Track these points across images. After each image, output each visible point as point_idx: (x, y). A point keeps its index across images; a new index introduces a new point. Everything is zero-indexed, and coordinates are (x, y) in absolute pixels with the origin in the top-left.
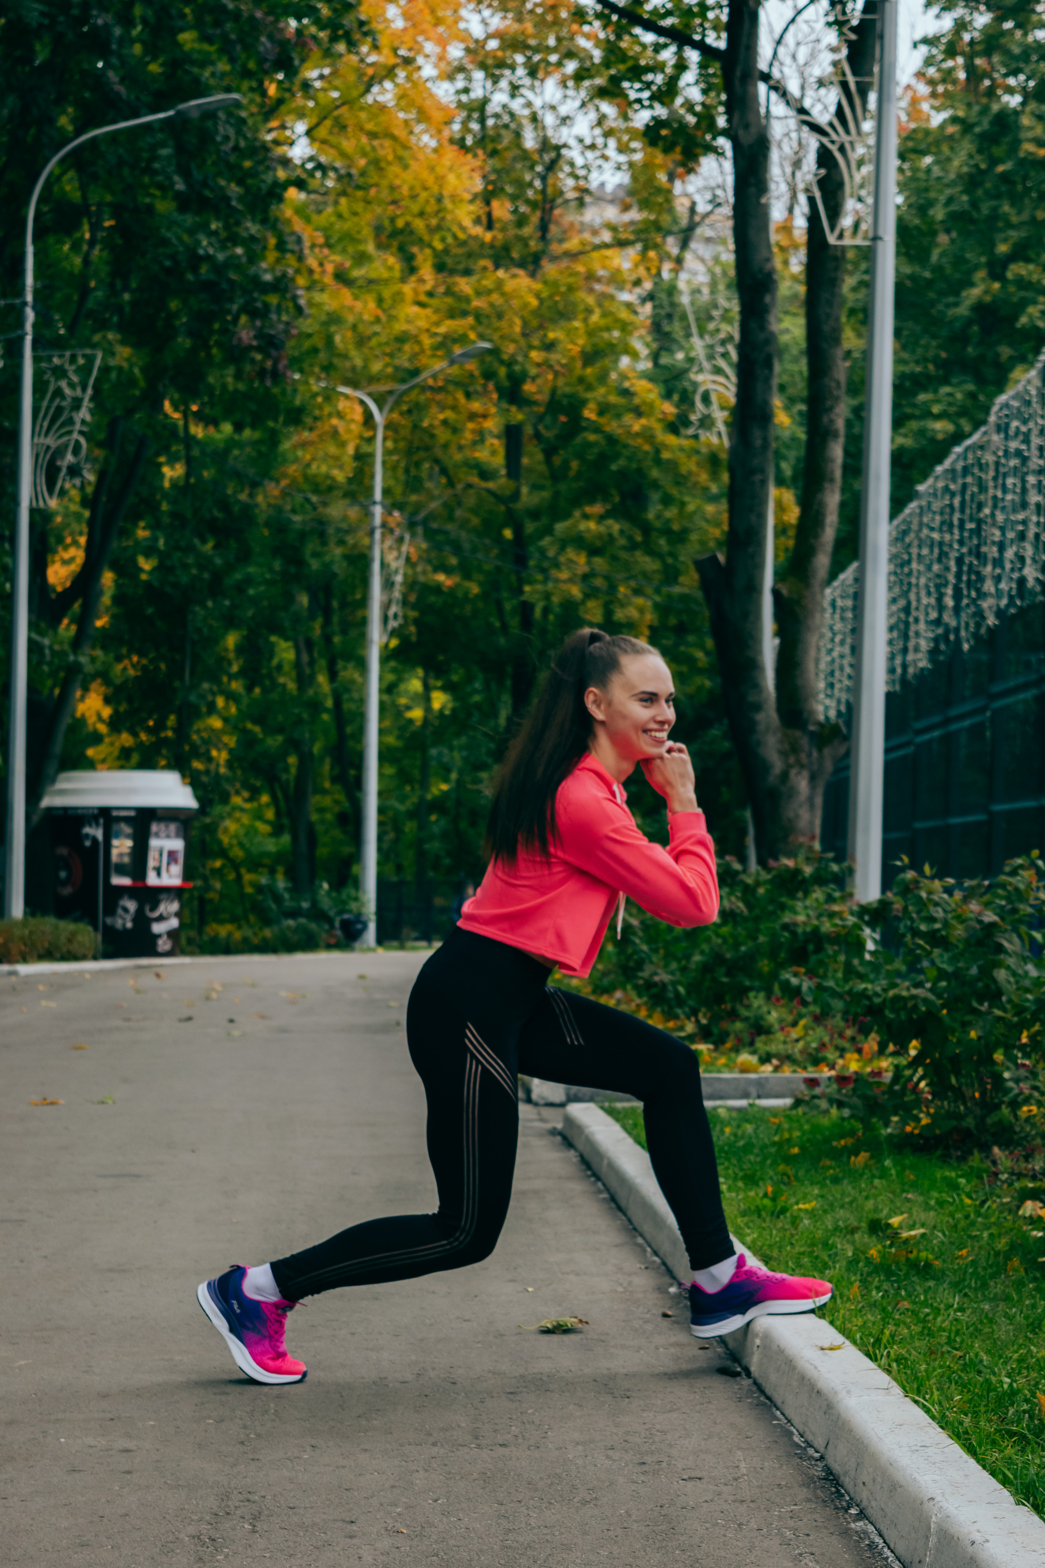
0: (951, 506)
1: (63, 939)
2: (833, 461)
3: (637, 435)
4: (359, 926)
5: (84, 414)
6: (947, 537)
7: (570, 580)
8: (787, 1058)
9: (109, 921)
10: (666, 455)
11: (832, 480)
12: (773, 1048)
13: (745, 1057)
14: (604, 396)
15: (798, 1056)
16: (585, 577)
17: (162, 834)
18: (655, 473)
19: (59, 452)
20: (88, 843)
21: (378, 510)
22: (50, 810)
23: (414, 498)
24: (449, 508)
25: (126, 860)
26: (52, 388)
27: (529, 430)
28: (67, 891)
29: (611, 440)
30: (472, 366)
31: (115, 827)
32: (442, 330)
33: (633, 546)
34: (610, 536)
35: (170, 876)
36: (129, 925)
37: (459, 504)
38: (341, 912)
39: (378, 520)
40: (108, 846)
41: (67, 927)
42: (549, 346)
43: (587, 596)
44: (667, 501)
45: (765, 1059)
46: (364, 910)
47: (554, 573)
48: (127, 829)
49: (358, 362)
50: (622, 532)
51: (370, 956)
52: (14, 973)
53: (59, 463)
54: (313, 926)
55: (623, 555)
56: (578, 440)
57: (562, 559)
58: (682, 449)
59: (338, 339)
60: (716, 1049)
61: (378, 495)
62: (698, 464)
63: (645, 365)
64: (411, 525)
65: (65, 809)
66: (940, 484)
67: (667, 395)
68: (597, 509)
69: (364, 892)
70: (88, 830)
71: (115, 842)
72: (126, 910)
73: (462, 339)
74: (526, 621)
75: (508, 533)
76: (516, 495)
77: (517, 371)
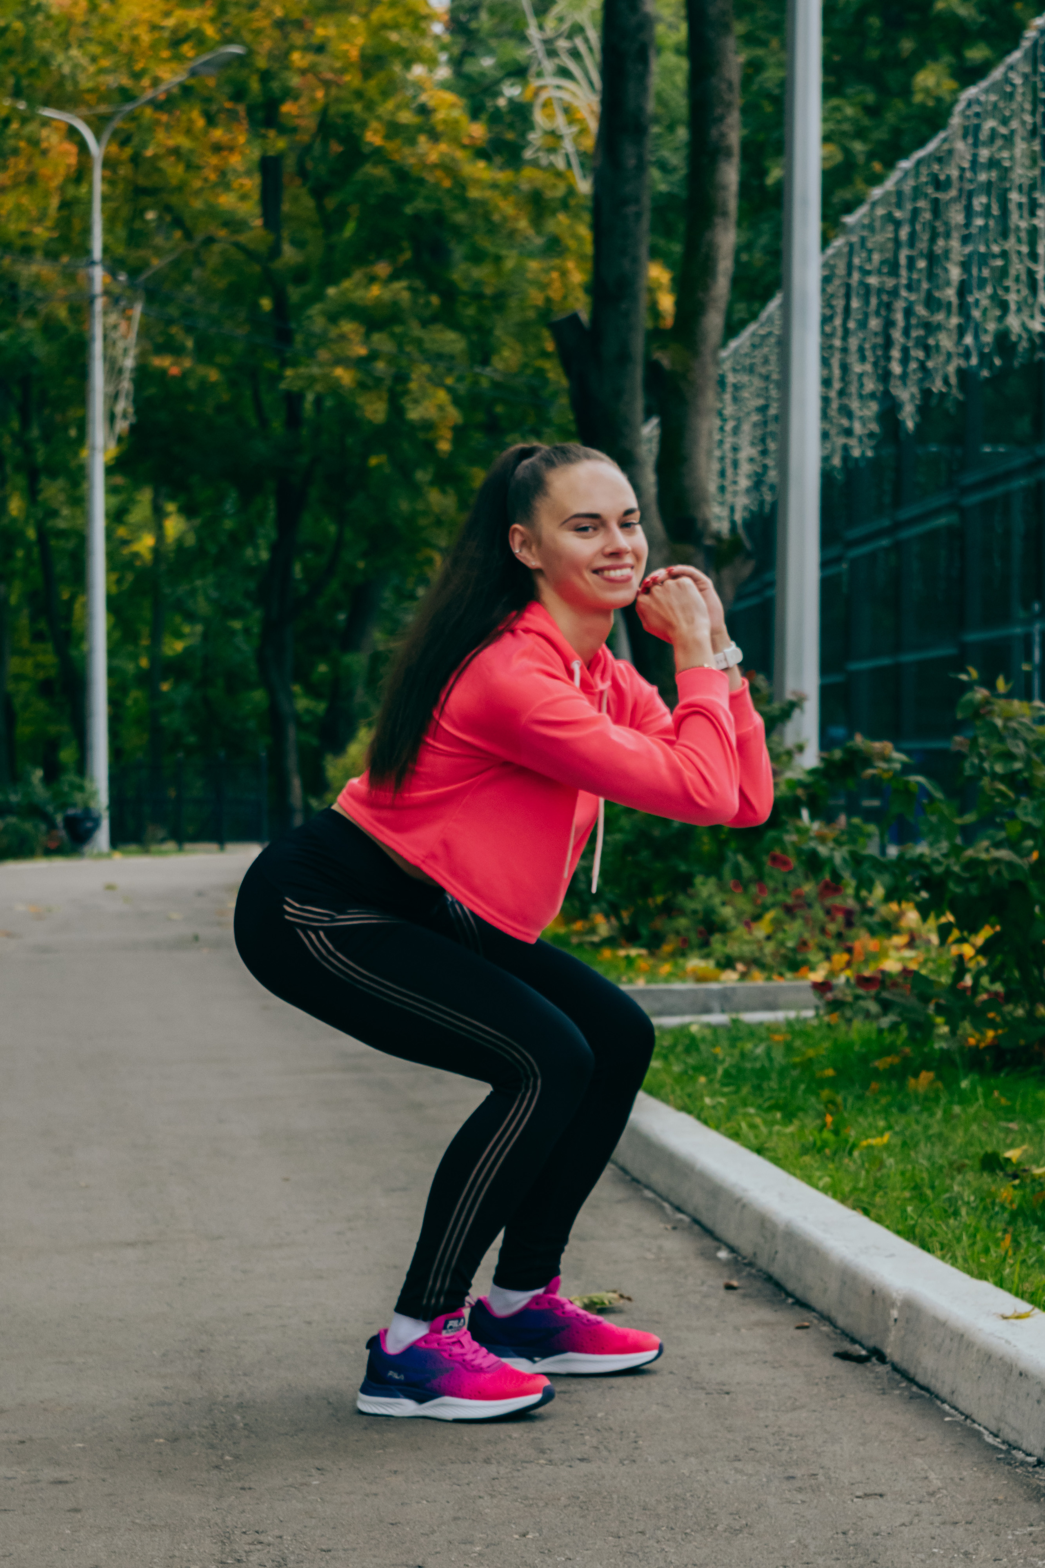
0: (897, 242)
2: (724, 188)
3: (435, 166)
4: (89, 825)
6: (890, 283)
7: (342, 363)
8: (755, 962)
10: (474, 193)
11: (725, 214)
12: (733, 949)
13: (695, 963)
14: (393, 113)
15: (769, 960)
18: (460, 218)
21: (98, 273)
23: (138, 254)
24: (182, 267)
27: (290, 164)
29: (402, 175)
32: (170, 22)
33: (429, 318)
34: (399, 304)
37: (200, 261)
38: (63, 806)
39: (98, 285)
42: (317, 47)
43: (365, 386)
44: (477, 256)
45: (727, 963)
46: (92, 805)
47: (321, 353)
50: (415, 298)
51: (104, 864)
54: (28, 826)
55: (417, 331)
56: (358, 175)
57: (332, 335)
58: (494, 186)
60: (652, 954)
61: (97, 252)
62: (517, 205)
63: (444, 73)
66: (880, 211)
67: (475, 113)
68: (383, 268)
69: (92, 780)
73: (196, 36)
74: (294, 419)
75: (266, 303)
76: (275, 251)
77: (275, 85)
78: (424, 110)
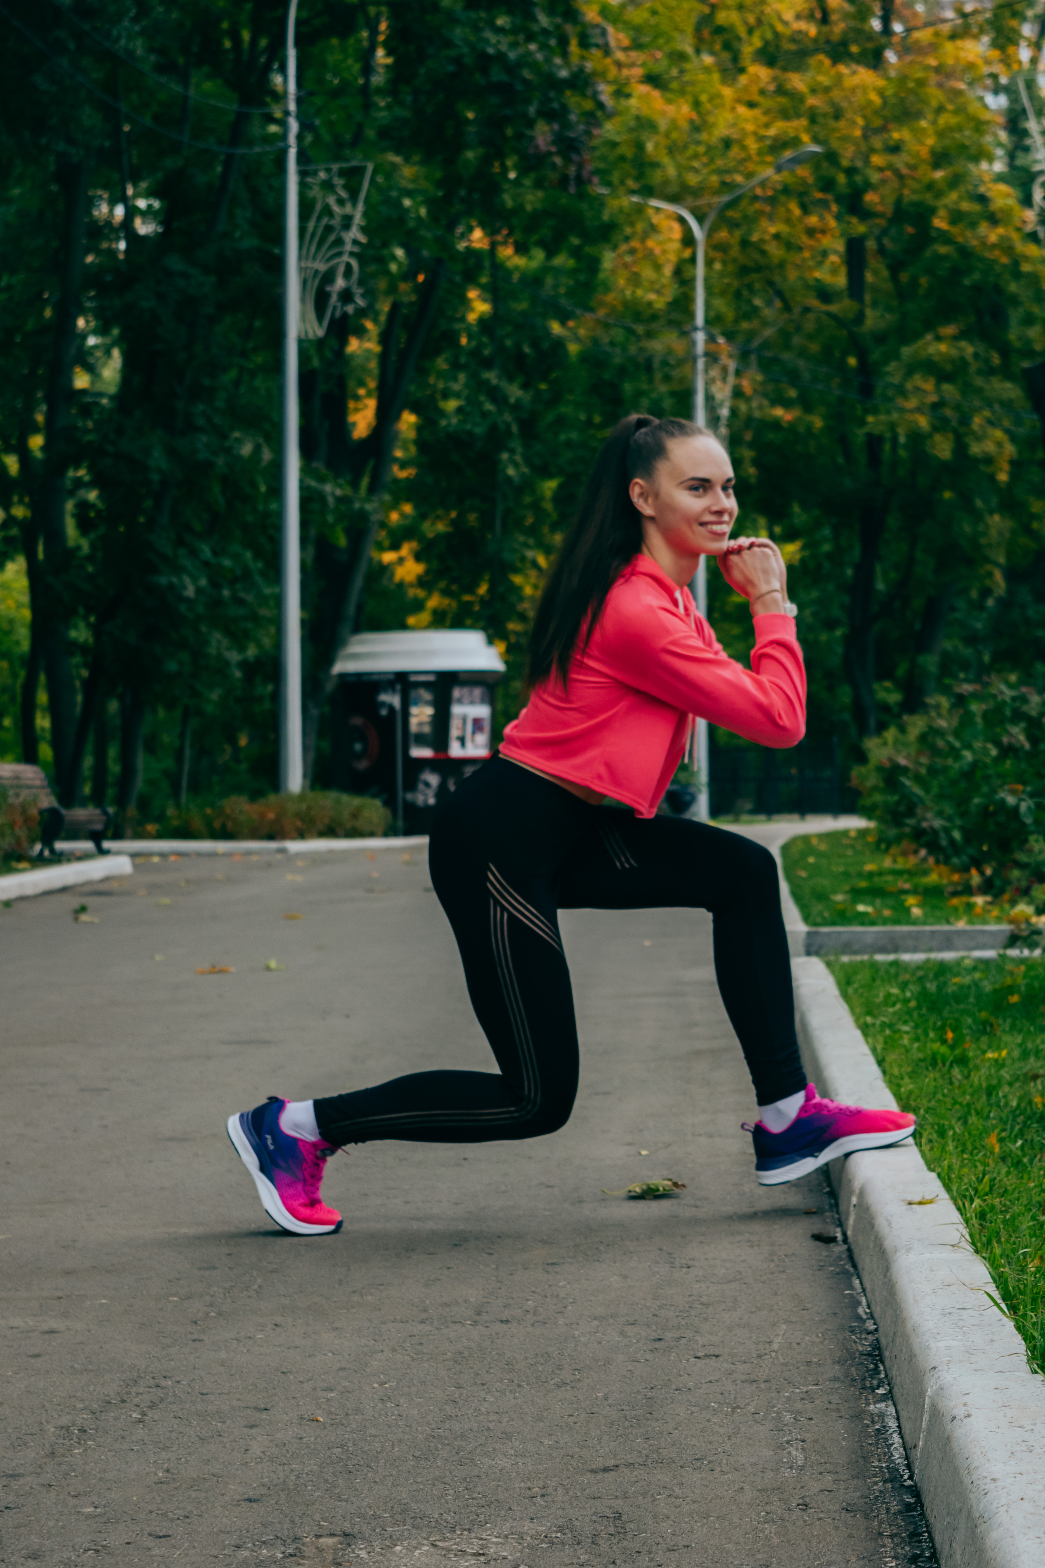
1: (346, 814)
3: (994, 246)
5: (354, 233)
7: (919, 410)
9: (409, 796)
10: (1026, 268)
14: (957, 203)
16: (935, 406)
17: (466, 700)
18: (1013, 287)
19: (328, 277)
20: (384, 712)
21: (700, 337)
22: (343, 676)
23: (745, 325)
24: (785, 336)
25: (427, 729)
26: (318, 207)
27: (871, 244)
28: (362, 765)
29: (964, 252)
30: (804, 172)
31: (413, 694)
32: (772, 132)
33: (990, 371)
34: (963, 359)
35: (476, 746)
36: (432, 801)
37: (798, 328)
39: (700, 347)
40: (406, 714)
41: (350, 802)
42: (895, 149)
43: (935, 429)
44: (1029, 319)
47: (900, 402)
48: (426, 695)
49: (671, 171)
50: (976, 355)
52: (283, 851)
53: (328, 289)
55: (979, 381)
56: (928, 254)
57: (909, 386)
59: (650, 147)
61: (700, 320)
63: (999, 167)
64: (744, 356)
65: (359, 675)
67: (1025, 199)
68: (949, 330)
70: (384, 697)
71: (414, 710)
72: (427, 785)
73: (795, 142)
74: (874, 459)
75: (852, 361)
76: (860, 317)
77: (858, 178)
78: (983, 199)
